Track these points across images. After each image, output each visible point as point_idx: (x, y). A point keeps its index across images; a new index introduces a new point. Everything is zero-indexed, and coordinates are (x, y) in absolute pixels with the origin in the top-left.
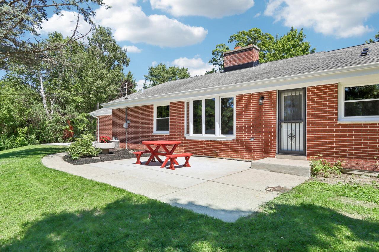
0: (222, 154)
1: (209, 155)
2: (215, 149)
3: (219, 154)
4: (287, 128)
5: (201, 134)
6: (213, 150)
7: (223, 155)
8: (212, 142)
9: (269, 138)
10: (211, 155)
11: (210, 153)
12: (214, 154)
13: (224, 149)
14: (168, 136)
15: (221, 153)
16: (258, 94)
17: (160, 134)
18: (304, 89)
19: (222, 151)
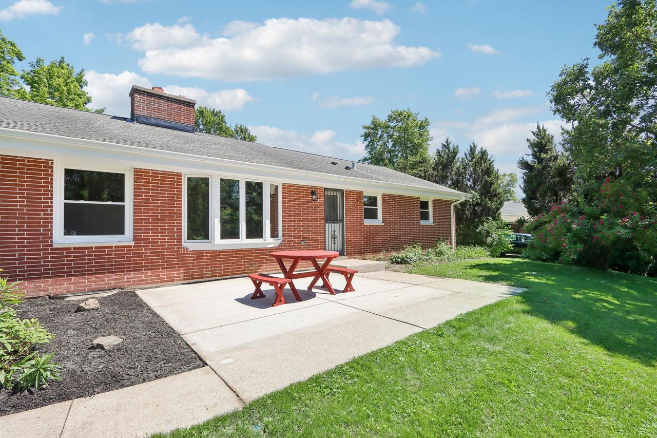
0: (263, 269)
1: (241, 274)
2: (252, 261)
3: (259, 269)
4: (330, 228)
5: (239, 238)
6: (248, 264)
7: (265, 268)
8: (246, 251)
9: (318, 240)
10: (244, 273)
11: (242, 271)
12: (251, 270)
13: (266, 260)
14: (131, 246)
15: (261, 266)
16: (308, 187)
17: (94, 245)
18: (342, 191)
19: (264, 263)
